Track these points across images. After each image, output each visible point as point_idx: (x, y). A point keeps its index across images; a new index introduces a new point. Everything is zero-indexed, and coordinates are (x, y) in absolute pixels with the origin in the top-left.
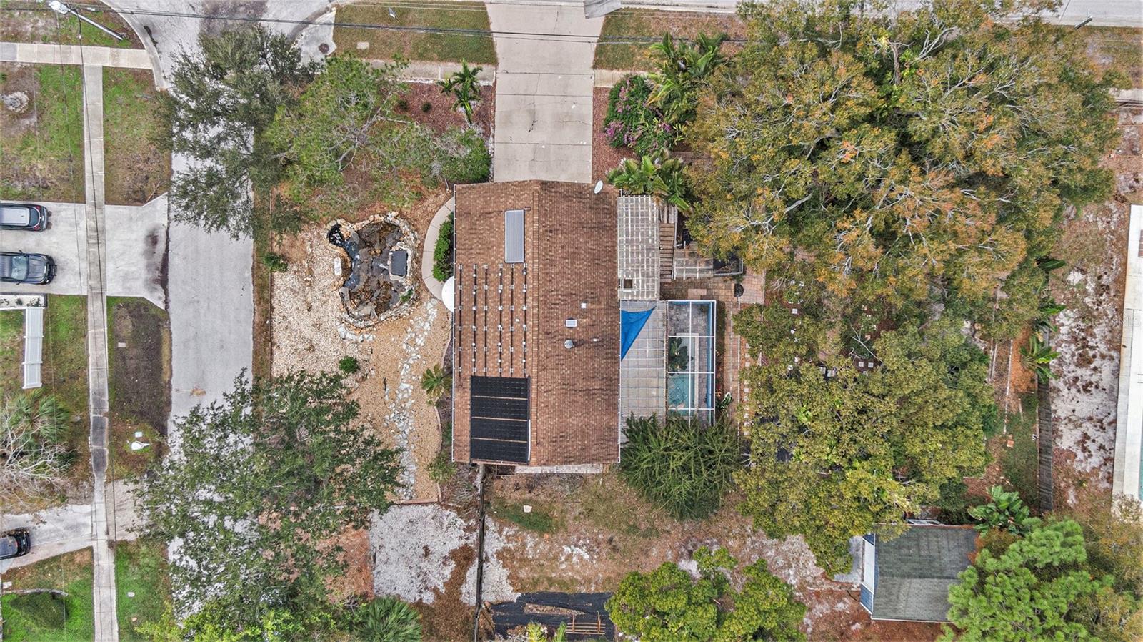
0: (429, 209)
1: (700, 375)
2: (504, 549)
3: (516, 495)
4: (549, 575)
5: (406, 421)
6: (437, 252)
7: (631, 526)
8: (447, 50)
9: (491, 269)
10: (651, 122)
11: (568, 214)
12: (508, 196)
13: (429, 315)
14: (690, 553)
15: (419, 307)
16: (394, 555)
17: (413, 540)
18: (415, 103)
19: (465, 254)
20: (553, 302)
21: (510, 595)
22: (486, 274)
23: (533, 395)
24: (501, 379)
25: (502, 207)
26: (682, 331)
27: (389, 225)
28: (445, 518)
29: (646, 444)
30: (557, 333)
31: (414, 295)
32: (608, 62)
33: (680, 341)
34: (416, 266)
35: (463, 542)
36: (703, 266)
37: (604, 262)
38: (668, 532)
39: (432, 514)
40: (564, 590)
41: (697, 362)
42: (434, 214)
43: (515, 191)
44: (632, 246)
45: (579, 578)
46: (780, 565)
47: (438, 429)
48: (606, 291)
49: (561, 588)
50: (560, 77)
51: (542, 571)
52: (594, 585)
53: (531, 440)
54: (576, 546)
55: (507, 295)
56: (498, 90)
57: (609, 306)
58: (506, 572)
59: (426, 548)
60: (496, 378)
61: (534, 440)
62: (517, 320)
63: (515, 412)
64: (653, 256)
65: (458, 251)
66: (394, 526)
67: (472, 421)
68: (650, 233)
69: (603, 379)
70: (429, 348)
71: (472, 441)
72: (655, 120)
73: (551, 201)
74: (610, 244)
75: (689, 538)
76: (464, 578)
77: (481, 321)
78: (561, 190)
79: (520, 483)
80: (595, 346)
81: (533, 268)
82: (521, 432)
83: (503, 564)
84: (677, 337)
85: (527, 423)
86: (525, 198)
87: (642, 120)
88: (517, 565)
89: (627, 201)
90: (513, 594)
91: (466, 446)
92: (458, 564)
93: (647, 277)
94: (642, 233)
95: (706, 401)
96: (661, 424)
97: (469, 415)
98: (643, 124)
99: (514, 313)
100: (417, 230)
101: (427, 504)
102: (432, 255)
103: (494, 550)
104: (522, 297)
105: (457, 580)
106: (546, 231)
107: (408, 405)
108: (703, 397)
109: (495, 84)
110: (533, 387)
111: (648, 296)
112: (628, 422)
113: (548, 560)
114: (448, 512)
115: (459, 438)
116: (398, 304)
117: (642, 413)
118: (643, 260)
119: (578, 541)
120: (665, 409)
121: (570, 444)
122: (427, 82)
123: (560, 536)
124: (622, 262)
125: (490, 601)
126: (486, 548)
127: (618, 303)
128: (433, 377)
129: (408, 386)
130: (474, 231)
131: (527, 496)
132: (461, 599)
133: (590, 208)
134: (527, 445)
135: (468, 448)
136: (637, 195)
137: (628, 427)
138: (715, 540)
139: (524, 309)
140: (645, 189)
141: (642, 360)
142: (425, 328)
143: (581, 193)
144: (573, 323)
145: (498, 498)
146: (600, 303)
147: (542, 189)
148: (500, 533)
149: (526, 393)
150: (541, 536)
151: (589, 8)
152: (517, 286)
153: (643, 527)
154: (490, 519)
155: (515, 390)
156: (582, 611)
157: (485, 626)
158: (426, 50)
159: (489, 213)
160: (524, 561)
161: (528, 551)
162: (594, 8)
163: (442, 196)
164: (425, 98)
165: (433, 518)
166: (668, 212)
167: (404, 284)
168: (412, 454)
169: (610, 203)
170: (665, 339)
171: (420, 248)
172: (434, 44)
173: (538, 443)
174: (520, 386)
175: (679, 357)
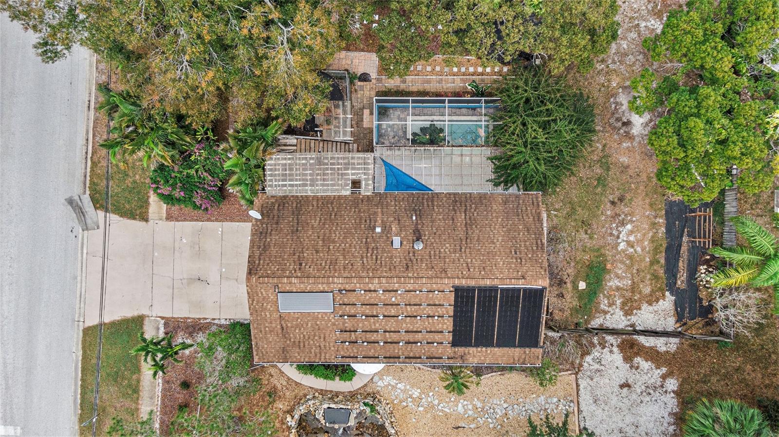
0: (285, 383)
1: (449, 115)
2: (621, 309)
3: (568, 296)
4: (648, 264)
5: (495, 406)
6: (326, 377)
7: (598, 183)
8: (129, 364)
9: (341, 326)
10: (195, 162)
11: (282, 246)
12: (264, 309)
13: (389, 385)
14: (624, 124)
15: (382, 393)
16: (629, 419)
17: (614, 400)
18: (181, 396)
19: (326, 353)
20: (374, 262)
21: (668, 302)
22: (346, 331)
23: (472, 283)
24: (455, 316)
25: (276, 315)
26: (405, 133)
27: (300, 424)
28: (592, 367)
29: (520, 166)
30: (407, 257)
31: (369, 401)
32: (142, 207)
33: (414, 134)
34: (341, 397)
35: (615, 349)
36: (340, 111)
37: (333, 209)
38: (604, 146)
39: (588, 380)
40: (663, 249)
41: (435, 118)
42: (289, 379)
43: (258, 302)
44: (317, 180)
45: (651, 234)
46: (636, 35)
47: (503, 375)
48: (364, 207)
49: (661, 252)
50: (156, 254)
51: (643, 271)
52: (658, 220)
53: (521, 284)
54: (618, 237)
55: (368, 310)
56: (168, 315)
57: (380, 203)
58: (645, 306)
59: (622, 386)
60: (454, 321)
61: (521, 282)
62: (393, 299)
63: (490, 301)
64: (327, 158)
65: (323, 360)
66: (600, 418)
67: (499, 345)
68: (304, 162)
69: (455, 211)
70: (423, 385)
71: (521, 345)
72: (193, 158)
73: (268, 264)
74: (315, 203)
75: (610, 125)
76: (651, 348)
77: (394, 337)
78: (257, 253)
79: (556, 293)
80: (421, 218)
81: (338, 283)
82: (511, 295)
83: (636, 309)
84: (411, 137)
85: (502, 290)
86: (266, 291)
87: (192, 172)
88: (638, 296)
89: (271, 186)
90: (667, 299)
91: (525, 352)
92: (637, 354)
93: (349, 164)
94: (303, 169)
95: (474, 109)
96: (498, 152)
97: (492, 349)
98: (197, 171)
99: (386, 302)
100: (305, 396)
101: (578, 385)
102: (330, 382)
103: (623, 318)
104: (369, 294)
105: (653, 355)
106: (300, 269)
107: (479, 405)
108: (471, 112)
109: (162, 318)
110: (464, 283)
111: (368, 164)
112: (496, 185)
113: (632, 265)
114: (585, 364)
115: (516, 359)
116: (379, 417)
117: (488, 170)
118: (331, 169)
119: (614, 235)
120: (483, 148)
121: (523, 244)
122: (161, 385)
123: (609, 254)
124: (332, 191)
125: (674, 322)
126: (621, 326)
127: (376, 194)
128: (452, 383)
129: (460, 405)
130: (302, 344)
131: (569, 285)
132: (672, 351)
133: (277, 223)
134: (525, 290)
135: (527, 350)
136: (264, 175)
137: (502, 185)
138: (612, 100)
139: (381, 292)
140: (257, 166)
141: (435, 171)
142: (403, 388)
143: (261, 233)
144: (397, 241)
145: (571, 315)
146: (375, 213)
147: (255, 274)
148: (605, 313)
149: (470, 290)
150: (609, 272)
151: (89, 226)
152: (358, 300)
153: (599, 171)
154: (592, 323)
155: (467, 302)
156: (683, 231)
157: (699, 328)
158: (130, 386)
159: (282, 328)
160: (634, 288)
161: (623, 284)
162: (89, 221)
163: (272, 371)
164: (176, 387)
165: (592, 379)
166: (285, 145)
167: (358, 411)
168: (528, 400)
169: (272, 203)
170: (413, 148)
171: (322, 392)
172: (123, 378)
173: (523, 277)
174: (463, 296)
175: (430, 135)
